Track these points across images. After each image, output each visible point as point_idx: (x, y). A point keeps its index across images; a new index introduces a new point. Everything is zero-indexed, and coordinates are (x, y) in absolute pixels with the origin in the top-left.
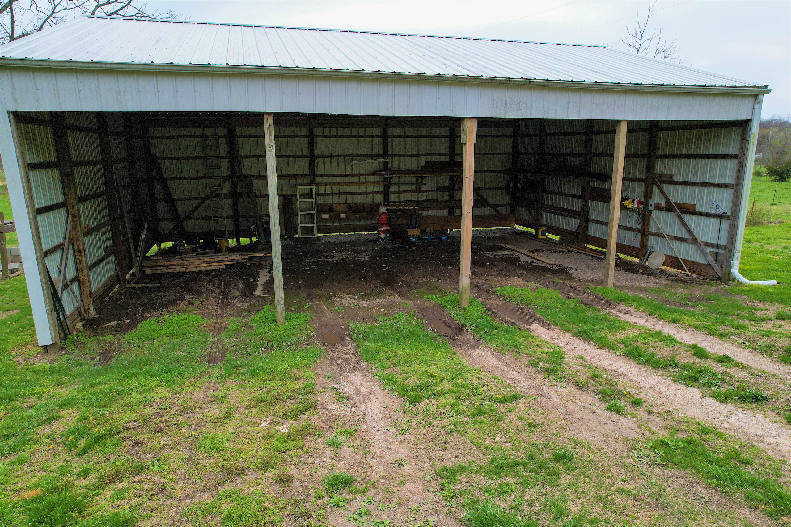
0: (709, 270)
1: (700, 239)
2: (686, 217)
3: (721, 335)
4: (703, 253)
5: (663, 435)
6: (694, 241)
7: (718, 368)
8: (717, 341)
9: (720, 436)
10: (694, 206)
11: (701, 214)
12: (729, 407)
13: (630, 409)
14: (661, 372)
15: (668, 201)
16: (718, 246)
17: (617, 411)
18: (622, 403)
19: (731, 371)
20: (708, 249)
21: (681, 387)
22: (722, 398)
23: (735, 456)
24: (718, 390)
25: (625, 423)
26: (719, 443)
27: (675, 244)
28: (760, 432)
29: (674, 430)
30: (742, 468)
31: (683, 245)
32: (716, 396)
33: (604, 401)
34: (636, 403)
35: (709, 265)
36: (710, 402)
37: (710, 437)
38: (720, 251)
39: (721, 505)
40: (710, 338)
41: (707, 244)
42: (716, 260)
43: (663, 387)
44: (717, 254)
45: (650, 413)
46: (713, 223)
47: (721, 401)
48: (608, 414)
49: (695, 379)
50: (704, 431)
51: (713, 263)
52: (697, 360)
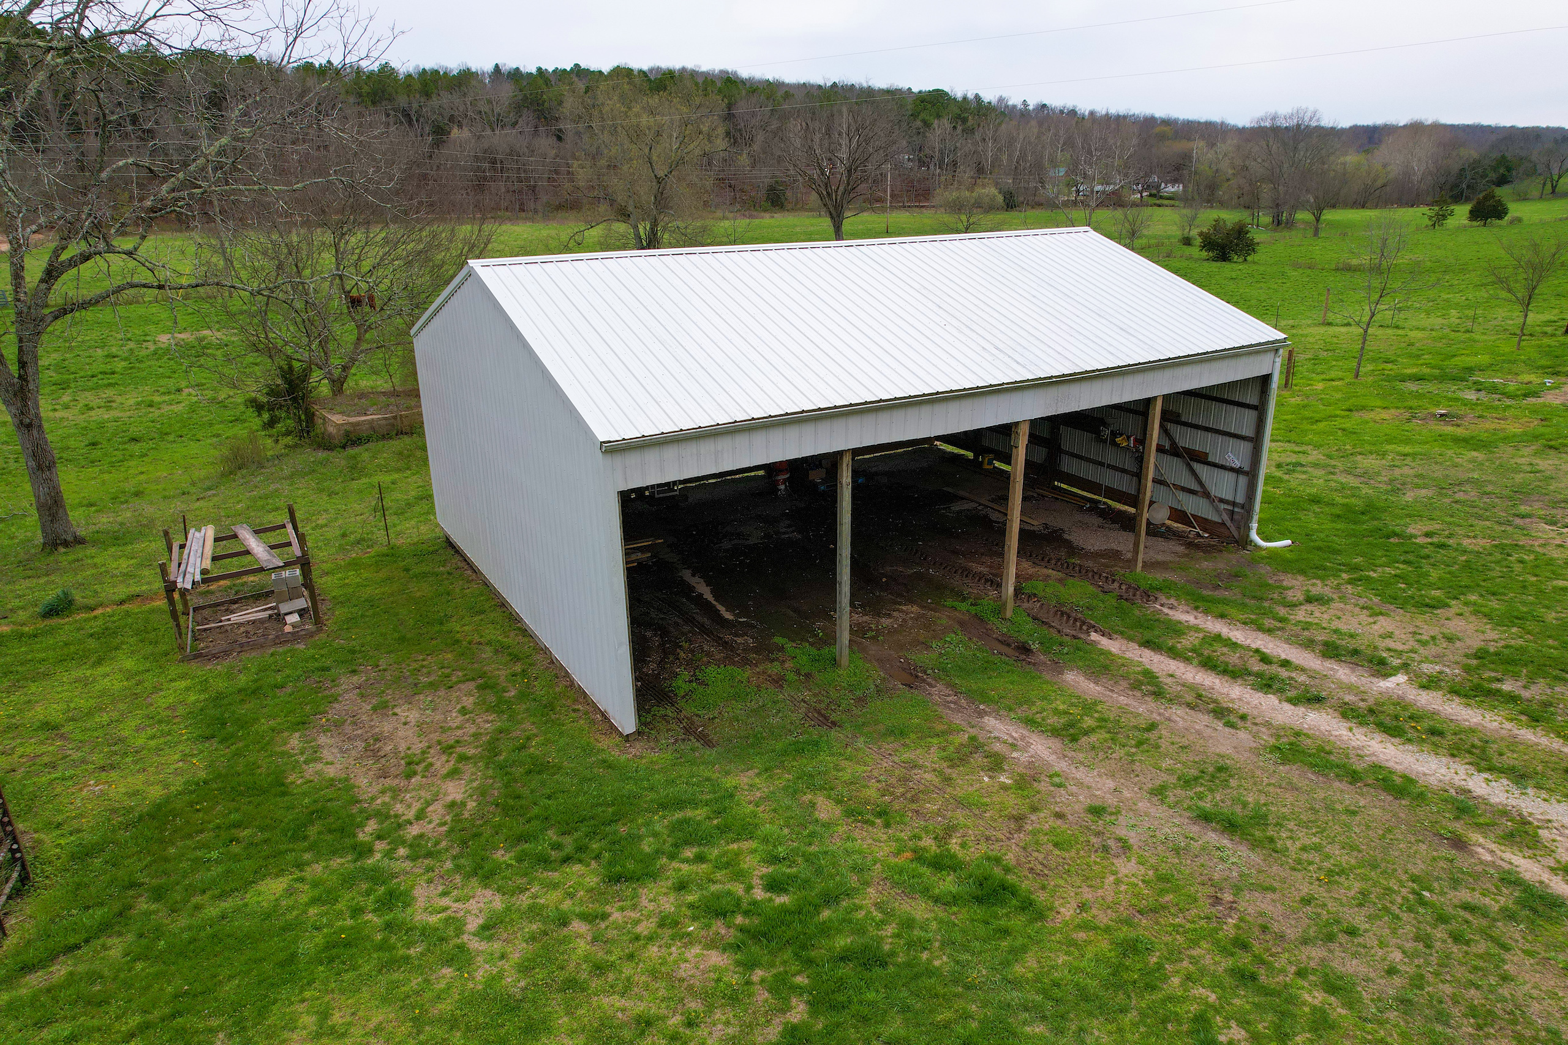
0: (1222, 530)
1: (1212, 494)
2: (1196, 466)
3: (1269, 631)
4: (1217, 510)
5: (1272, 741)
6: (1206, 494)
7: (1284, 673)
8: (1267, 638)
9: (1307, 736)
10: (1207, 455)
11: (1215, 465)
12: (1301, 710)
13: (1240, 723)
14: (1240, 681)
15: (1173, 443)
16: (1234, 504)
17: (1232, 726)
18: (1233, 718)
19: (1294, 675)
20: (1222, 506)
21: (1260, 694)
22: (1294, 701)
23: (1321, 749)
24: (1289, 694)
25: (1242, 735)
26: (1309, 742)
27: (1181, 496)
28: (1328, 728)
29: (1278, 737)
30: (1327, 756)
31: (1192, 497)
32: (1290, 701)
33: (1219, 719)
34: (1243, 718)
35: (1223, 524)
36: (1287, 706)
37: (1302, 738)
38: (1236, 510)
39: (1325, 783)
40: (1260, 635)
41: (1221, 500)
42: (1232, 520)
43: (1247, 696)
44: (1233, 512)
45: (1256, 724)
46: (1229, 477)
47: (1294, 705)
48: (1227, 729)
49: (1270, 686)
50: (1297, 734)
51: (1229, 523)
52: (1265, 667)
